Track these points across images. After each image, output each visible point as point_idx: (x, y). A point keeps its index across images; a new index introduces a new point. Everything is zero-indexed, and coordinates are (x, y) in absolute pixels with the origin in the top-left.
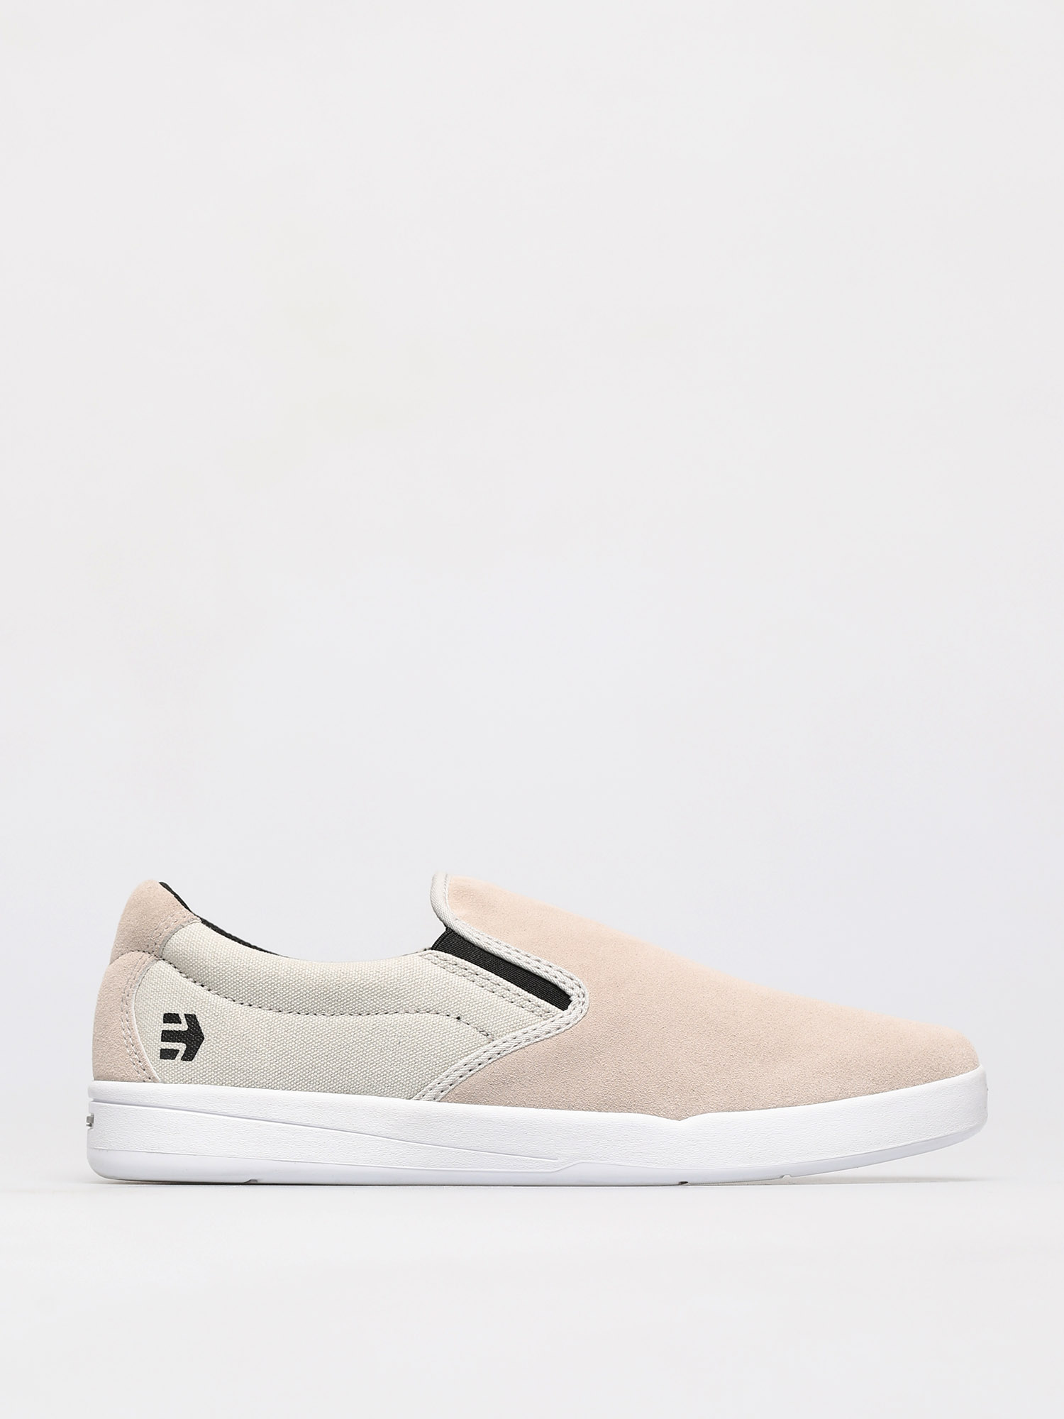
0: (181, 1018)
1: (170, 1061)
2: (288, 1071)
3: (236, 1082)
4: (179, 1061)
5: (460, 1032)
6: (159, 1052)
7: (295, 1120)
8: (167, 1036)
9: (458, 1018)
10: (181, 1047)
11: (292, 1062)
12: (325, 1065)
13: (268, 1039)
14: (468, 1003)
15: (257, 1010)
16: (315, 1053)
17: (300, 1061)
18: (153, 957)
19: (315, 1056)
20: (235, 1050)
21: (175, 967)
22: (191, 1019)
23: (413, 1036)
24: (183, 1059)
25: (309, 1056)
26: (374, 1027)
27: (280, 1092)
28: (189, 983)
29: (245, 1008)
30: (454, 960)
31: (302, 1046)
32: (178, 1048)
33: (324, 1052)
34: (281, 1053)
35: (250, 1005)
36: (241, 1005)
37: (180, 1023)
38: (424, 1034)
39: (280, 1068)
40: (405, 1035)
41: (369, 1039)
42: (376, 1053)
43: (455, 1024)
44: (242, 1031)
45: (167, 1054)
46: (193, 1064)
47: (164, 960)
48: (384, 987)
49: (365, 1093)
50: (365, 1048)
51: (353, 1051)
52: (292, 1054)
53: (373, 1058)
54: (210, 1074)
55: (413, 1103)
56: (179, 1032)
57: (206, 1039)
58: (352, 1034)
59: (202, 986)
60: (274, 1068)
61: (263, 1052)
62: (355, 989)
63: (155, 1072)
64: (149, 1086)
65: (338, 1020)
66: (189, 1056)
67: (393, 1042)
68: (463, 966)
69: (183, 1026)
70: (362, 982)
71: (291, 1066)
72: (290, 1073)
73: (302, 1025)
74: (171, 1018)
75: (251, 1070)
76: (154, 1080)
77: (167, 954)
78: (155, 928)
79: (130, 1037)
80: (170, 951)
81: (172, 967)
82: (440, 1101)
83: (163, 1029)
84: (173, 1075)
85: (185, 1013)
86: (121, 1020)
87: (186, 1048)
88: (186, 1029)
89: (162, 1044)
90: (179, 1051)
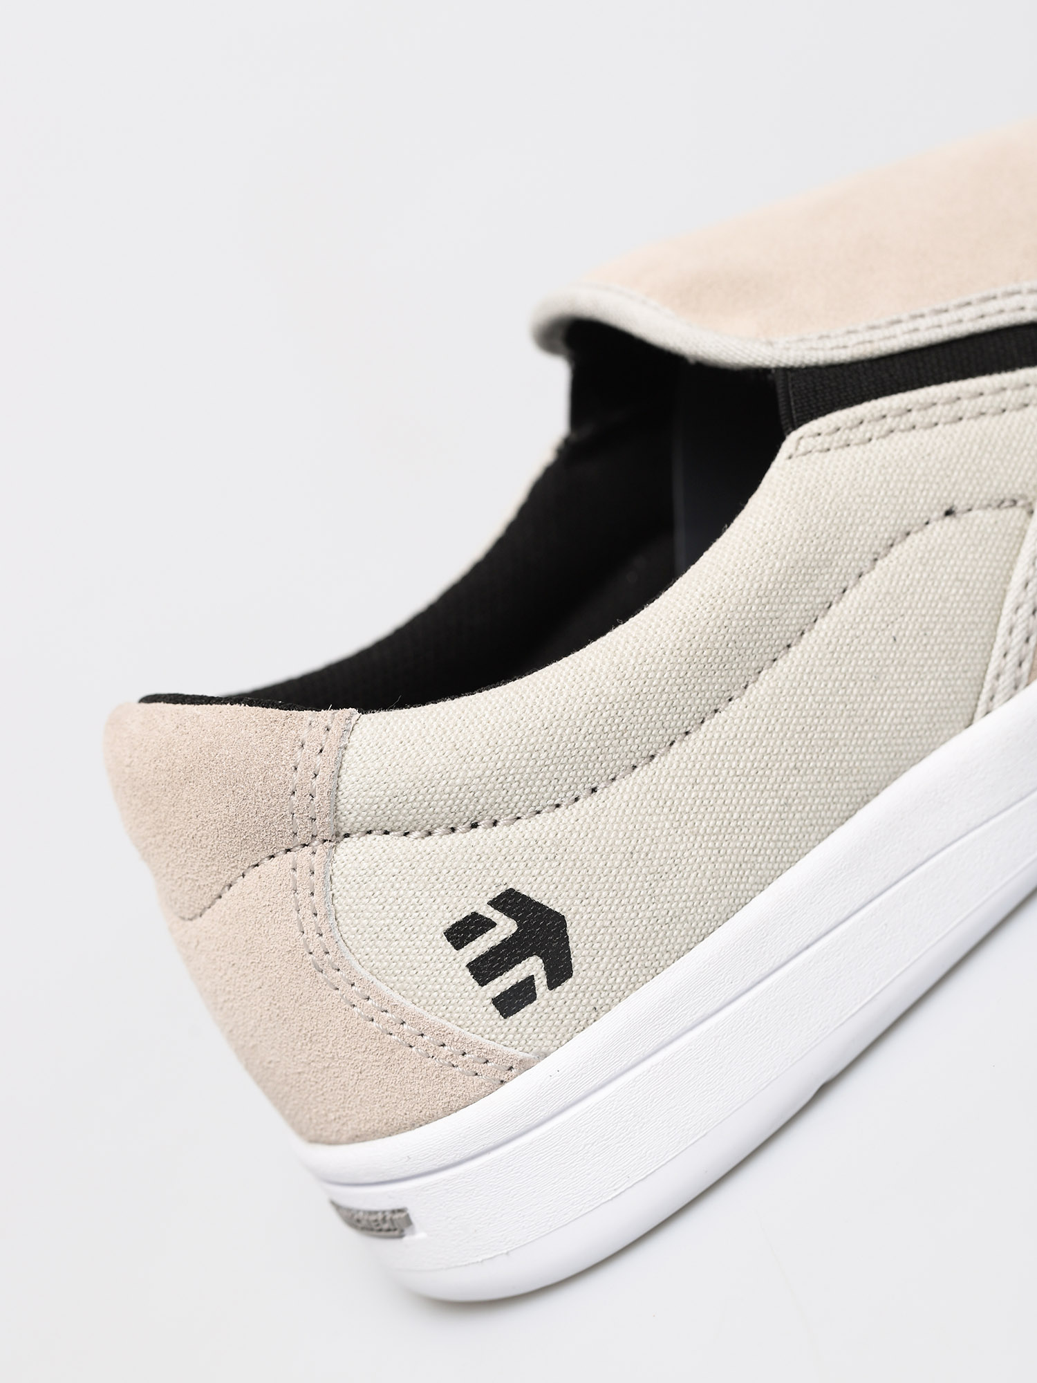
0: (488, 916)
1: (531, 1007)
2: (749, 851)
3: (677, 947)
4: (548, 993)
5: (972, 535)
6: (492, 1007)
7: (823, 929)
8: (483, 970)
9: (949, 513)
10: (533, 967)
11: (745, 830)
12: (803, 786)
13: (675, 824)
14: (942, 473)
15: (613, 790)
16: (772, 780)
17: (757, 816)
19: (776, 786)
20: (635, 893)
21: (386, 833)
22: (510, 902)
23: (907, 609)
24: (552, 985)
25: (766, 794)
26: (831, 648)
27: (760, 898)
28: (441, 841)
29: (588, 804)
30: (852, 416)
31: (740, 787)
32: (525, 975)
33: (784, 765)
34: (716, 830)
35: (594, 790)
36: (577, 804)
37: (493, 925)
38: (919, 590)
39: (733, 858)
40: (892, 619)
41: (841, 677)
42: (868, 691)
43: (952, 528)
44: (623, 849)
45: (510, 1003)
46: (578, 981)
47: (347, 835)
48: (797, 562)
49: (893, 776)
50: (845, 698)
51: (829, 721)
52: (735, 816)
53: (869, 706)
54: (622, 973)
55: (982, 725)
56: (505, 944)
57: (568, 918)
58: (806, 691)
59: (474, 826)
60: (724, 866)
61: (687, 854)
62: (754, 608)
63: (512, 1050)
64: (519, 1086)
65: (761, 689)
66: (559, 971)
67: (881, 648)
68: (877, 415)
69: (505, 927)
70: (756, 586)
71: (748, 838)
72: (756, 851)
73: (712, 750)
74: (461, 933)
75: (689, 904)
76: (525, 1066)
77: (352, 820)
78: (289, 791)
79: (403, 1023)
80: (352, 810)
81: (378, 837)
82: (1027, 685)
83: (467, 961)
84: (554, 1029)
85: (486, 901)
86: (347, 1006)
87: (541, 961)
88: (514, 928)
89: (486, 991)
90: (532, 978)
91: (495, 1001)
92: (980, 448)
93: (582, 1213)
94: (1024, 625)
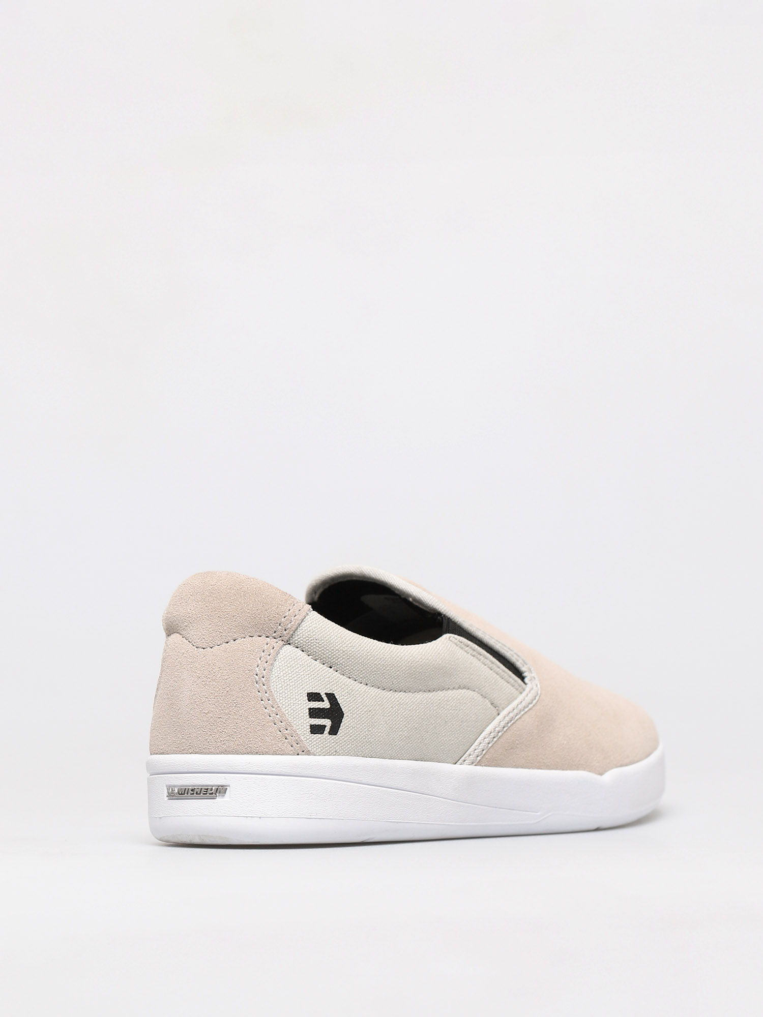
0: (323, 697)
1: (320, 735)
2: (394, 742)
4: (327, 735)
6: (309, 727)
7: (398, 786)
8: (314, 713)
10: (327, 723)
11: (396, 734)
13: (383, 714)
18: (282, 643)
21: (303, 651)
22: (331, 697)
24: (330, 733)
27: (390, 760)
28: (318, 665)
31: (402, 719)
32: (324, 724)
34: (391, 726)
37: (323, 701)
45: (316, 730)
46: (337, 738)
47: (289, 644)
49: (432, 759)
54: (349, 747)
56: (324, 710)
57: (345, 716)
60: (387, 739)
63: (308, 746)
64: (303, 758)
66: (334, 731)
69: (326, 704)
71: (396, 737)
72: (395, 744)
73: (399, 702)
74: (314, 697)
75: (375, 742)
76: (308, 753)
77: (296, 638)
78: (284, 616)
79: (277, 715)
80: (299, 637)
81: (300, 651)
82: (475, 765)
83: (309, 707)
84: (322, 748)
85: (325, 692)
86: (260, 699)
87: (331, 723)
88: (329, 707)
89: (310, 720)
90: (326, 726)
91: (311, 726)
92: (495, 682)
93: (296, 816)
94: (482, 747)
